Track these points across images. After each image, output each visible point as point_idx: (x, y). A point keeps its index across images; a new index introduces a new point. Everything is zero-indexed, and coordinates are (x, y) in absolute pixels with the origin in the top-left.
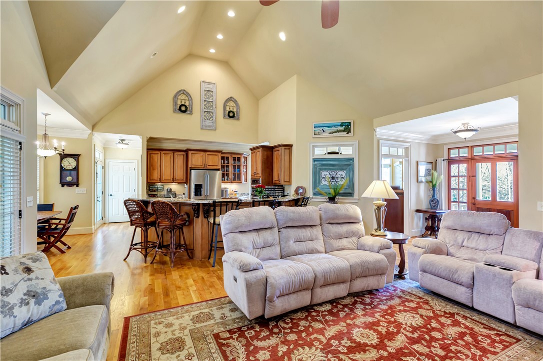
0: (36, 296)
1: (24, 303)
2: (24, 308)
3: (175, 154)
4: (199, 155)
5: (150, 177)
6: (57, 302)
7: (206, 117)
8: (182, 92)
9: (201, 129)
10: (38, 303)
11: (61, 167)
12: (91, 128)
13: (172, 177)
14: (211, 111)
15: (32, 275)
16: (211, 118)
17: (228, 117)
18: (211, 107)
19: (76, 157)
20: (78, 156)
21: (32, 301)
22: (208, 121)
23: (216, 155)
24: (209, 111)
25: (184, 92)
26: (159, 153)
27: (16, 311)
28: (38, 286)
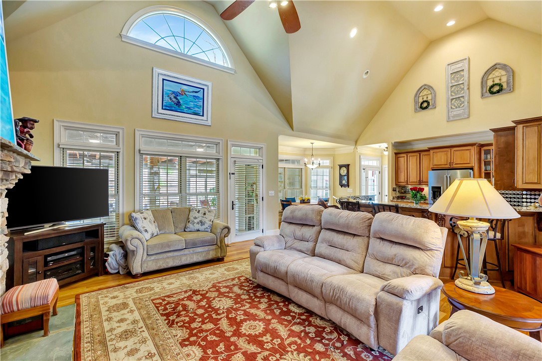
0: (202, 223)
1: (198, 223)
2: (198, 225)
3: (421, 154)
4: (443, 153)
5: (398, 180)
6: (207, 228)
7: (454, 105)
8: (423, 88)
9: (447, 121)
10: (201, 225)
11: (340, 174)
12: (355, 143)
13: (418, 179)
14: (460, 96)
15: (205, 216)
16: (461, 104)
17: (490, 95)
18: (461, 91)
19: (347, 166)
20: (348, 165)
21: (200, 224)
22: (458, 109)
23: (467, 150)
24: (457, 96)
25: (426, 87)
26: (406, 156)
27: (195, 224)
28: (204, 220)
